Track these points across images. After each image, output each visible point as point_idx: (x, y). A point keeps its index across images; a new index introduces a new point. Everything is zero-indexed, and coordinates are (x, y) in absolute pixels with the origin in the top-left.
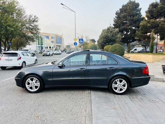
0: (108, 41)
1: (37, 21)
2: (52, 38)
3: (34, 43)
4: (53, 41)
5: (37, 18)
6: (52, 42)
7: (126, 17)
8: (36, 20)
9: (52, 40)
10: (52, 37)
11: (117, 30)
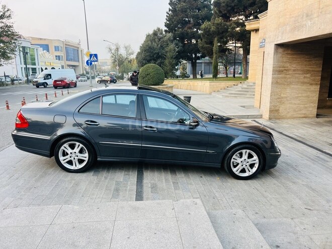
0: (153, 56)
1: (9, 16)
2: (57, 49)
3: (10, 61)
4: (59, 56)
5: (7, 11)
6: (57, 59)
7: (186, 12)
8: (7, 14)
9: (58, 54)
10: (55, 47)
11: (170, 35)
